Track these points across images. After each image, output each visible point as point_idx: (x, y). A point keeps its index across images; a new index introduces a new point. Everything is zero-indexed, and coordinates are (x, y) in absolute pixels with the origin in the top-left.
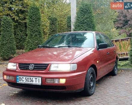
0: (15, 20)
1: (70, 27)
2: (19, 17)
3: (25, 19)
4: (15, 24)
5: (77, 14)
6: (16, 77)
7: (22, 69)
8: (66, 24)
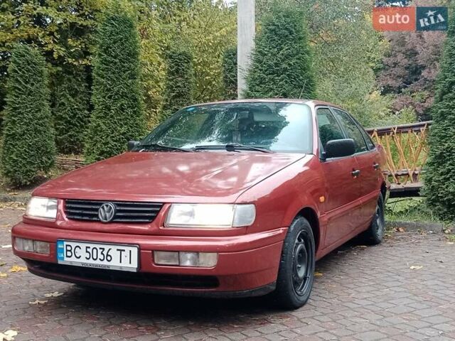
0: (55, 56)
1: (235, 83)
2: (68, 47)
3: (86, 53)
4: (54, 70)
5: (257, 44)
6: (57, 246)
7: (76, 217)
8: (219, 73)
